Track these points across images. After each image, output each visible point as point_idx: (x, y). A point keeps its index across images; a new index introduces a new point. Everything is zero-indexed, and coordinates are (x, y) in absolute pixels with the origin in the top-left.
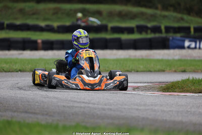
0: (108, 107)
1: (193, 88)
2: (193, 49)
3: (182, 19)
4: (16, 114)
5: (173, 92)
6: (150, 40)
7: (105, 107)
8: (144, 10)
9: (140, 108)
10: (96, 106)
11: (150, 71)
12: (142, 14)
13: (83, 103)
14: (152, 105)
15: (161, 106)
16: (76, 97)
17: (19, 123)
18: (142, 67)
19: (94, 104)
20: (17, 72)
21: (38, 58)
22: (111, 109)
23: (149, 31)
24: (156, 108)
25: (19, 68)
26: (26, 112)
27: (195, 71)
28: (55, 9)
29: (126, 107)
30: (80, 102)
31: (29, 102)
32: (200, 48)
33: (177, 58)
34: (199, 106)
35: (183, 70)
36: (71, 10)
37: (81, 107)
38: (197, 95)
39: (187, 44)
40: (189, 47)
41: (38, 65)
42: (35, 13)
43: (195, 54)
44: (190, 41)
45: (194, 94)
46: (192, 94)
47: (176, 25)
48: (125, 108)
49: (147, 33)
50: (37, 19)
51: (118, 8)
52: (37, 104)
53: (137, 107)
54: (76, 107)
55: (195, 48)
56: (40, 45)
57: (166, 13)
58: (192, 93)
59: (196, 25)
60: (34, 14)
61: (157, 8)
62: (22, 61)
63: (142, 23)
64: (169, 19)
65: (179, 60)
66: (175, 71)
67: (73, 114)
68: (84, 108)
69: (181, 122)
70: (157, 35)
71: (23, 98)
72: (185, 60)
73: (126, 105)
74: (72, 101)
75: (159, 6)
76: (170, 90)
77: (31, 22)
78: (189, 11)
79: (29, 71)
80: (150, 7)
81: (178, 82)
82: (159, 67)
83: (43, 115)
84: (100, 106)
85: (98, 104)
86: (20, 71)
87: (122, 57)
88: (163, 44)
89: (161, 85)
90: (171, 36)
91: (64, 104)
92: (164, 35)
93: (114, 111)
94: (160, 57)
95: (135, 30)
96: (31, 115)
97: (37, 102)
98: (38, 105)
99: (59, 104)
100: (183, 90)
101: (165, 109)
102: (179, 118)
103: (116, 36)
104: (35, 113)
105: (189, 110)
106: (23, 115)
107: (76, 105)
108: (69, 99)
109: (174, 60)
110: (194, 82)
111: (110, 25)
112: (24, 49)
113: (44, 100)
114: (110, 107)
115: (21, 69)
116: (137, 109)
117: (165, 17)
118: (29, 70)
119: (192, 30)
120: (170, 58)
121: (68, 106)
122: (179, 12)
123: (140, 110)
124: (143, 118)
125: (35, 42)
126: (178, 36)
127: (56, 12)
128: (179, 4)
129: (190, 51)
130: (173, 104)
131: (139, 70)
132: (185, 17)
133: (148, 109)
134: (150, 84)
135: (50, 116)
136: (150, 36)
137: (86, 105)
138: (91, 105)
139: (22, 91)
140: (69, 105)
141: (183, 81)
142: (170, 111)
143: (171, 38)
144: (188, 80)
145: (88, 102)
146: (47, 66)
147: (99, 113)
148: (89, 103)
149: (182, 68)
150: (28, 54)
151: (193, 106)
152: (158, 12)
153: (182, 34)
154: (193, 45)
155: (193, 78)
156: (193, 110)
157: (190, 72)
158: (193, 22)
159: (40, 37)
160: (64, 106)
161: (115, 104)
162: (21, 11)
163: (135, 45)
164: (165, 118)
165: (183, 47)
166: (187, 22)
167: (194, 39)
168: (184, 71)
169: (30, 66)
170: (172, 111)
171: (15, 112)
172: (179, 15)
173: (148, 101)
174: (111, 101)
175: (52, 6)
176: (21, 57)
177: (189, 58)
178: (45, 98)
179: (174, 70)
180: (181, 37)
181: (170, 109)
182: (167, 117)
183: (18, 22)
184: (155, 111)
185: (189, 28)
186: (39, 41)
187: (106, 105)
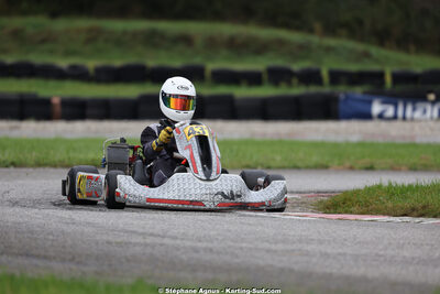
0: (204, 245)
1: (390, 204)
2: (389, 119)
3: (367, 55)
4: (4, 258)
5: (346, 212)
6: (297, 100)
7: (199, 244)
8: (283, 34)
9: (273, 247)
10: (178, 242)
11: (296, 168)
12: (281, 43)
13: (152, 235)
14: (300, 241)
15: (321, 242)
16: (135, 222)
17: (12, 278)
18: (278, 158)
19: (175, 238)
20: (7, 167)
21: (53, 136)
22: (211, 250)
23: (295, 81)
24: (309, 248)
25: (10, 160)
26: (27, 255)
27: (394, 169)
28: (91, 30)
29: (244, 245)
30: (143, 234)
31: (32, 232)
32: (404, 118)
33: (355, 138)
34: (403, 244)
35: (369, 165)
36: (125, 33)
37: (146, 245)
38: (398, 219)
39: (376, 108)
40: (381, 116)
41: (52, 152)
42: (46, 40)
43: (395, 130)
44: (384, 103)
45: (392, 219)
46: (386, 218)
47: (353, 67)
48: (241, 248)
49: (289, 84)
50: (51, 52)
51: (227, 29)
52: (51, 237)
53: (267, 245)
54: (135, 244)
55: (395, 117)
56: (58, 109)
57: (331, 42)
58: (389, 214)
59: (397, 69)
60: (44, 41)
61: (311, 31)
62: (19, 144)
63: (279, 62)
64: (337, 54)
65: (361, 144)
66: (351, 168)
67: (128, 260)
68: (153, 246)
69: (364, 279)
70: (313, 89)
71: (19, 223)
72: (372, 145)
73: (243, 240)
74: (127, 232)
75: (318, 26)
76: (340, 209)
77: (37, 58)
78: (382, 37)
79: (32, 166)
80: (298, 28)
81: (356, 192)
82: (315, 159)
83: (63, 260)
84: (188, 244)
85: (182, 239)
86: (14, 164)
87: (236, 136)
88: (326, 110)
89: (320, 199)
90: (342, 91)
91: (110, 238)
92: (326, 89)
93: (219, 253)
94: (318, 137)
95: (265, 77)
96: (35, 261)
97: (51, 233)
98: (53, 240)
99: (98, 238)
100: (367, 209)
101: (329, 251)
102: (359, 271)
103: (222, 90)
104: (45, 257)
105: (382, 253)
106: (20, 260)
107: (135, 239)
108: (121, 226)
109: (348, 144)
110: (392, 191)
111: (211, 66)
112: (22, 117)
113: (65, 228)
114: (210, 245)
115: (15, 160)
116: (268, 251)
117: (329, 49)
118: (32, 163)
119: (388, 79)
120: (340, 139)
121: (117, 243)
122: (362, 39)
123: (275, 251)
124: (282, 270)
125: (47, 102)
126: (358, 91)
127: (93, 37)
128: (360, 23)
129: (383, 125)
130: (345, 240)
131: (272, 164)
132: (375, 50)
133: (293, 251)
134: (296, 196)
135: (78, 263)
136: (297, 90)
137: (158, 240)
138: (166, 241)
139: (17, 209)
140: (119, 240)
141: (369, 190)
142: (340, 254)
143: (342, 96)
144: (379, 187)
145: (161, 233)
146: (71, 155)
147: (184, 257)
148: (163, 237)
149: (367, 161)
150: (30, 129)
151: (390, 244)
152: (315, 39)
153: (366, 88)
154: (390, 111)
155: (390, 184)
156: (390, 252)
157: (383, 170)
158: (391, 61)
159: (57, 92)
160: (109, 243)
161: (220, 238)
162: (17, 34)
163: (264, 111)
164: (328, 271)
165: (367, 116)
166: (377, 61)
167: (391, 98)
168: (370, 168)
169: (34, 154)
170: (345, 254)
171: (2, 254)
172: (360, 47)
173: (292, 233)
174: (212, 233)
175: (83, 23)
176: (15, 134)
177: (381, 140)
178: (68, 223)
179: (348, 164)
180: (365, 93)
181: (340, 251)
182: (333, 268)
183: (9, 60)
184: (307, 254)
185: (381, 75)
186: (56, 100)
187: (200, 241)
